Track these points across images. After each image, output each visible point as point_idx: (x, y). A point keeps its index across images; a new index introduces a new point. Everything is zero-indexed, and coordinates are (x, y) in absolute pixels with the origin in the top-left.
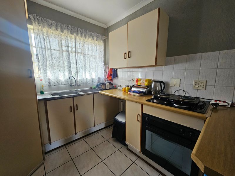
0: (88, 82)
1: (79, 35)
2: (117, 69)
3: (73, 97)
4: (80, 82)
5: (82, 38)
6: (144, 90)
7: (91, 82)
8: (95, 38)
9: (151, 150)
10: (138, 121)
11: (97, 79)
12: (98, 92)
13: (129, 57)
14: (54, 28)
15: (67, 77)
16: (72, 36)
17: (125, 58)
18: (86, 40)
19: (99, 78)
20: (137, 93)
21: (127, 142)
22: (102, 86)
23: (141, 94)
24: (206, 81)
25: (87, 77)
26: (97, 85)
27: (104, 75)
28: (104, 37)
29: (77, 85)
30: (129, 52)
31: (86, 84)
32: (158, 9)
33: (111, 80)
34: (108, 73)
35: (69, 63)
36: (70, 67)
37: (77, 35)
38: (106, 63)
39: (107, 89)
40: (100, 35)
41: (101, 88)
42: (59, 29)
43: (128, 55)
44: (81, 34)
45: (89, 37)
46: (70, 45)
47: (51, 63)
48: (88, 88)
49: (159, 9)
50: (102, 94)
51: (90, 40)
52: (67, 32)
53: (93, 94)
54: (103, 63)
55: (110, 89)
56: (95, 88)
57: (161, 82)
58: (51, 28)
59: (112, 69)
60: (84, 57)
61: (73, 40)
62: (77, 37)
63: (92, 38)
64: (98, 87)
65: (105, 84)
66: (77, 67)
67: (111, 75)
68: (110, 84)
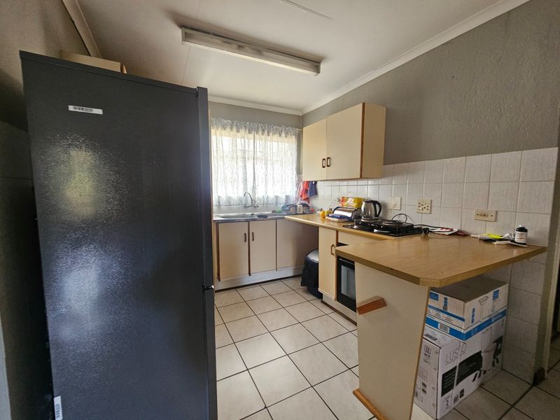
0: (269, 202)
1: (260, 133)
2: (316, 182)
3: (248, 221)
4: (258, 202)
5: (263, 137)
6: (349, 215)
7: (274, 202)
8: (283, 135)
9: (348, 293)
10: (332, 254)
11: (284, 197)
12: (284, 218)
13: (328, 166)
14: (228, 129)
15: (241, 194)
16: (250, 135)
17: (324, 167)
18: (269, 138)
19: (287, 197)
20: (337, 218)
21: (320, 290)
22: (290, 208)
23: (343, 220)
24: (431, 201)
25: (268, 195)
26: (283, 207)
27: (296, 192)
28: (298, 130)
29: (254, 206)
30: (328, 158)
31: (266, 204)
32: (361, 104)
33: (307, 199)
34: (302, 188)
35: (245, 173)
36: (246, 180)
37: (257, 133)
38: (299, 172)
39: (297, 214)
40: (291, 128)
41: (290, 212)
42: (235, 129)
43: (327, 163)
44: (263, 131)
45: (273, 134)
46: (247, 149)
47: (223, 175)
48: (270, 212)
49: (364, 104)
50: (289, 220)
51: (276, 137)
52: (244, 131)
53: (276, 219)
54: (295, 173)
55: (304, 213)
56: (280, 212)
57: (375, 203)
58: (225, 129)
59: (308, 182)
60: (266, 164)
61: (252, 141)
62: (257, 136)
63: (278, 135)
64: (285, 210)
65: (296, 206)
66: (254, 180)
67: (306, 191)
68: (304, 205)
